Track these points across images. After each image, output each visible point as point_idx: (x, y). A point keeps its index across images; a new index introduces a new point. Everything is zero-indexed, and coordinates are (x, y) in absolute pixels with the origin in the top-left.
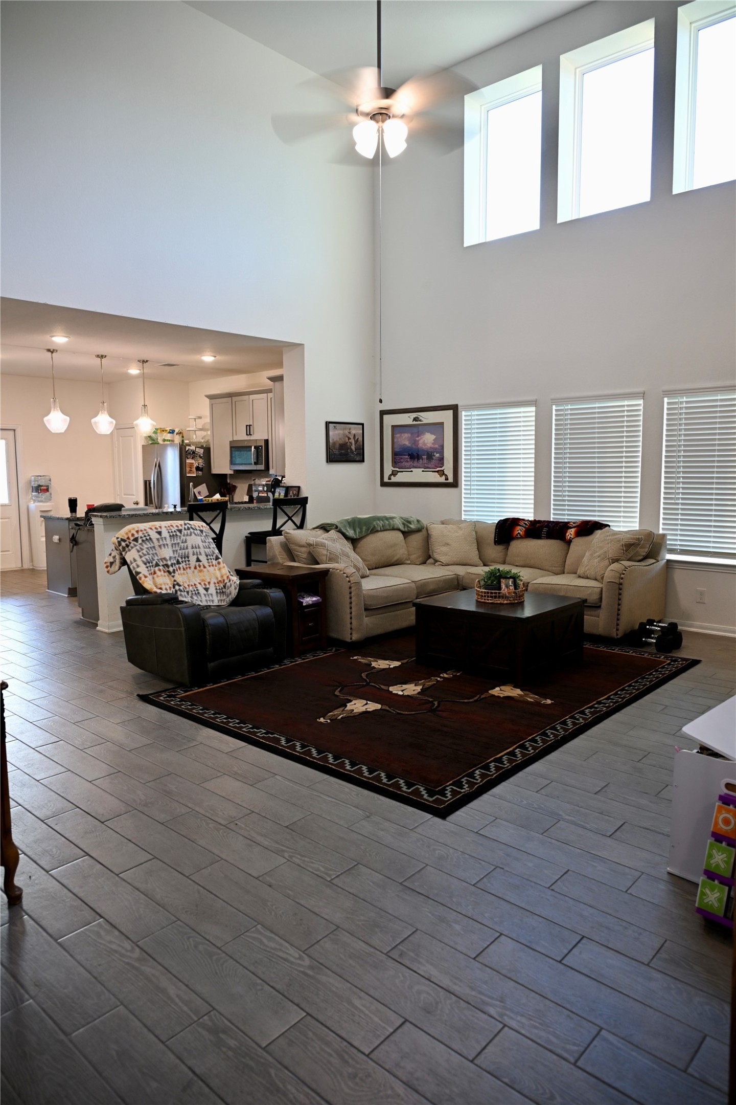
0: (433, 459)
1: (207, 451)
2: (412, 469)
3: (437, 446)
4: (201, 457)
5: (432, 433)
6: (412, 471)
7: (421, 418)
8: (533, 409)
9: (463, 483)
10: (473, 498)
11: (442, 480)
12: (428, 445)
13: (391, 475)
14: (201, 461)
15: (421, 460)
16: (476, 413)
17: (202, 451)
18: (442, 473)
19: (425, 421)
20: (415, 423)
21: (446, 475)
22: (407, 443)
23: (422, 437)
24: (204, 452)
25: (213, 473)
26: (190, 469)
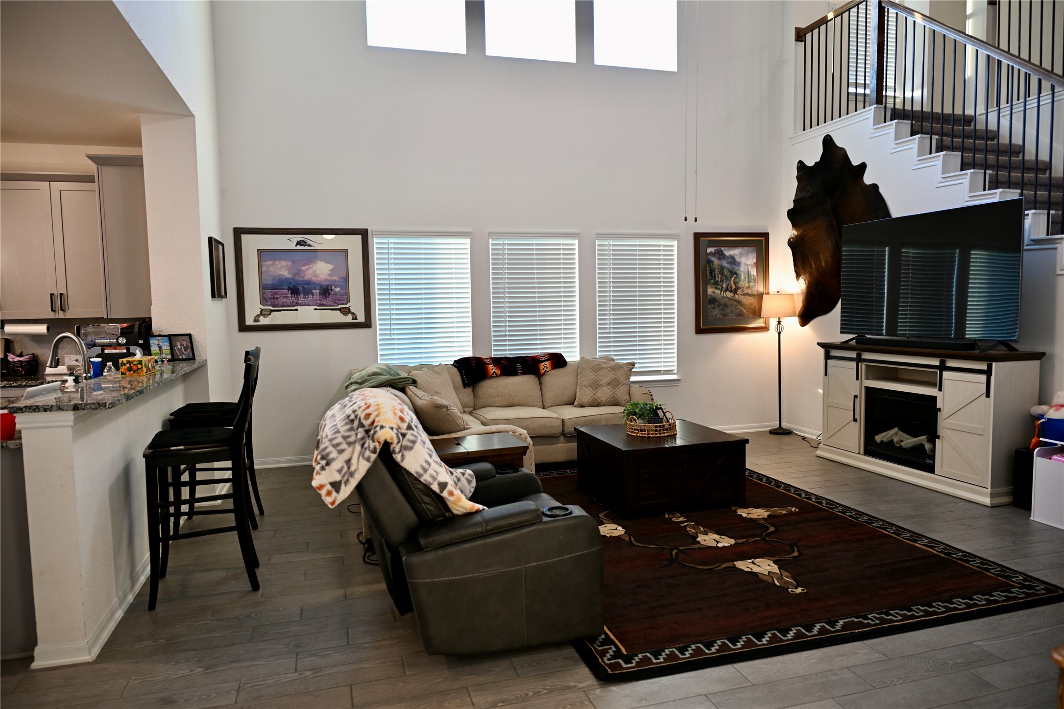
0: (330, 294)
2: (296, 308)
3: (336, 278)
5: (326, 262)
6: (297, 310)
7: (310, 242)
8: (468, 241)
9: (378, 322)
10: (394, 339)
11: (348, 319)
12: (321, 276)
13: (258, 316)
15: (310, 296)
16: (392, 240)
18: (346, 311)
19: (317, 247)
20: (299, 247)
21: (353, 314)
22: (286, 274)
23: (311, 266)
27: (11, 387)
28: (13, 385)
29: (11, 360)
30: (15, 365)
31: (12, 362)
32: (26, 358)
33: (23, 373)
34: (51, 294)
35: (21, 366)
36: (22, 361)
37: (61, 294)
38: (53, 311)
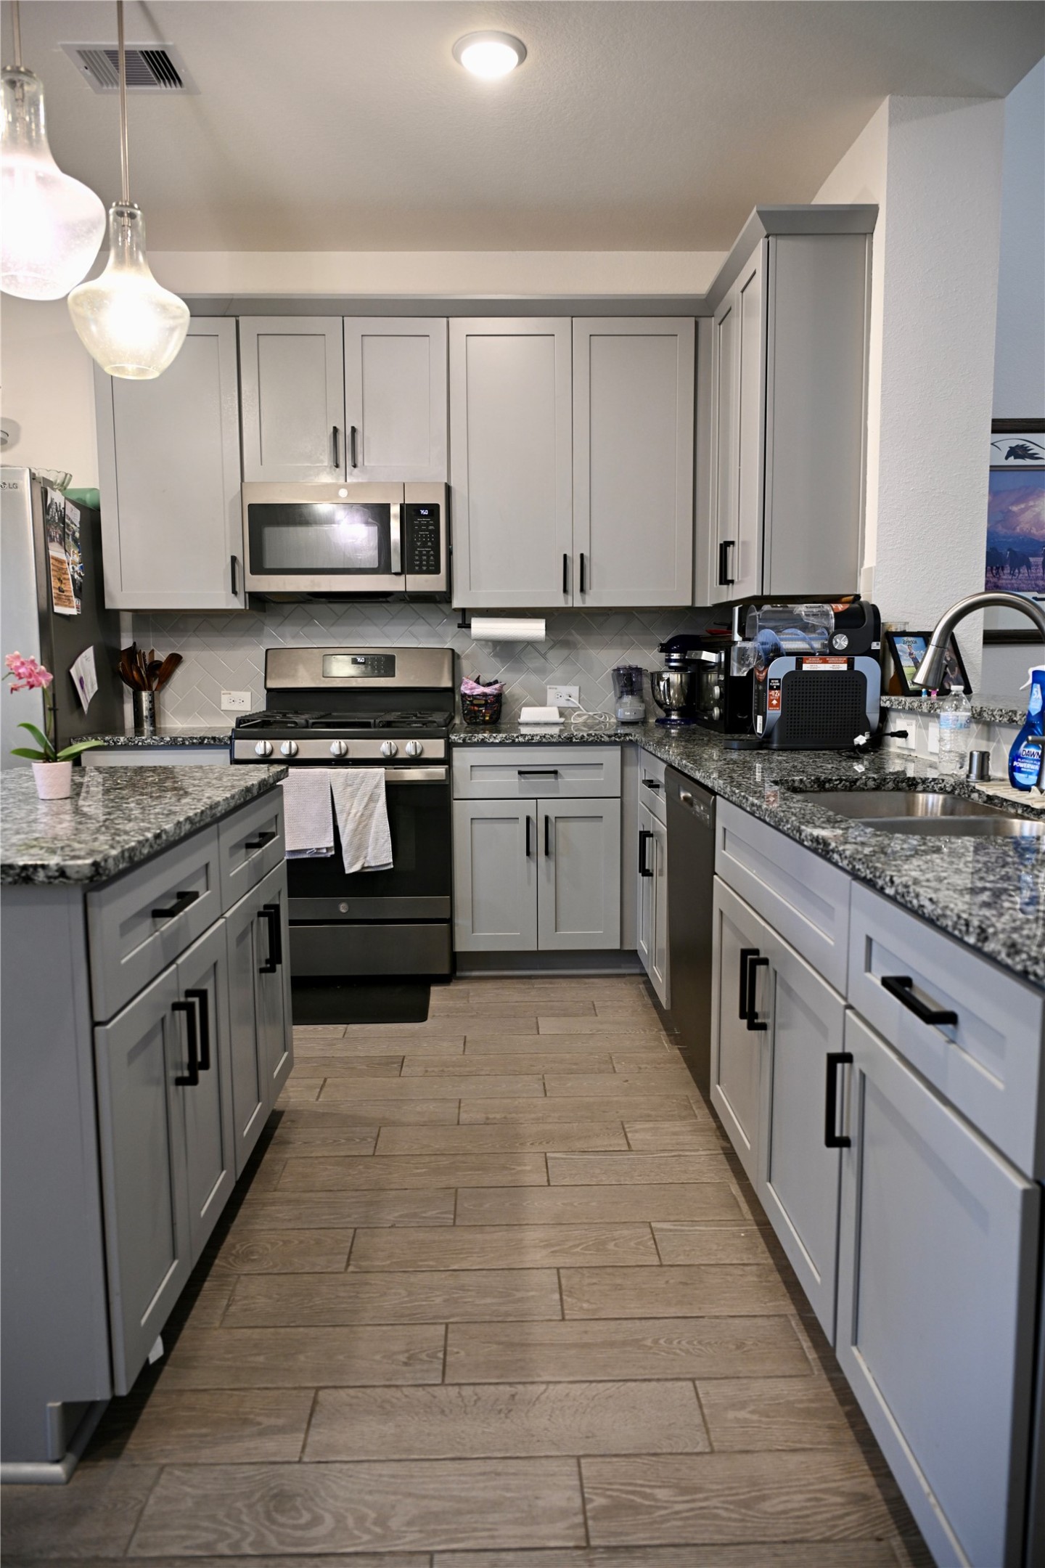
1: (92, 517)
4: (76, 542)
7: (1036, 450)
14: (77, 556)
15: (1024, 570)
17: (74, 516)
20: (1012, 462)
23: (1031, 503)
24: (80, 523)
25: (108, 605)
26: (59, 585)
27: (483, 743)
29: (468, 692)
30: (475, 702)
31: (469, 696)
32: (496, 689)
33: (487, 718)
34: (565, 556)
35: (486, 705)
36: (485, 695)
37: (582, 556)
38: (565, 591)
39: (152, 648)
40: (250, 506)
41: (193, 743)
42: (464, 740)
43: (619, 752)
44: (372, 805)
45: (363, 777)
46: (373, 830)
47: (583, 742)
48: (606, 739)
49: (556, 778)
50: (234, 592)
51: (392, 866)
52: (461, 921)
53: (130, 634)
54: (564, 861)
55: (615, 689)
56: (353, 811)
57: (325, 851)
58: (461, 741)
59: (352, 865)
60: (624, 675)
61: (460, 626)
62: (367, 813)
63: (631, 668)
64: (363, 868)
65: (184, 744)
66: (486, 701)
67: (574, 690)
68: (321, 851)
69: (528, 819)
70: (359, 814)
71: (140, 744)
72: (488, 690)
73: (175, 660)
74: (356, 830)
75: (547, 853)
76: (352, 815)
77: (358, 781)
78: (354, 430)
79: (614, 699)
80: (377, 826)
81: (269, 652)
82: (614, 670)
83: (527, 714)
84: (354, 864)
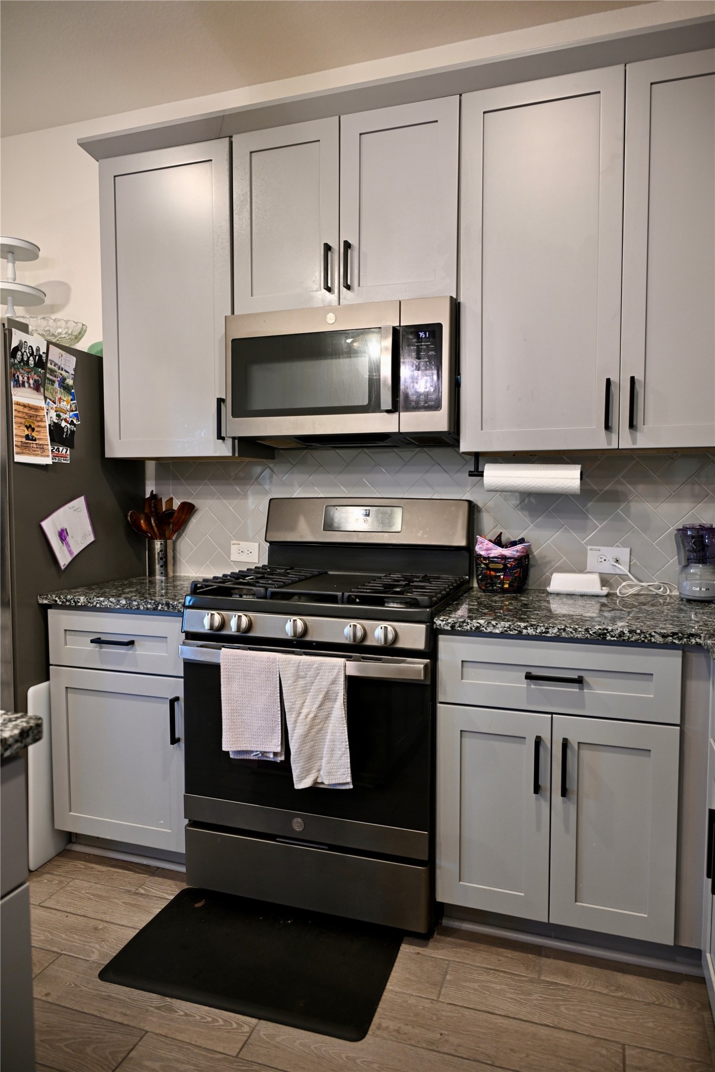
1: (92, 367)
4: (66, 388)
14: (66, 403)
17: (69, 364)
24: (75, 370)
25: (108, 455)
26: (27, 432)
27: (479, 633)
28: (525, 631)
29: (483, 553)
30: (491, 566)
31: (485, 558)
32: (517, 551)
33: (506, 586)
34: (608, 381)
35: (505, 569)
36: (504, 558)
37: (633, 379)
38: (607, 427)
39: (172, 496)
40: (233, 340)
41: (148, 609)
42: (453, 627)
43: (680, 660)
44: (328, 705)
45: (318, 669)
46: (329, 737)
47: (622, 641)
48: (659, 639)
49: (582, 689)
50: (220, 437)
51: (351, 787)
52: (446, 863)
53: (153, 482)
54: (589, 805)
55: (679, 554)
56: (305, 711)
57: (271, 756)
58: (449, 628)
59: (302, 779)
60: (693, 537)
61: (471, 474)
62: (322, 714)
63: (702, 528)
64: (316, 782)
65: (138, 608)
66: (505, 565)
67: (624, 553)
68: (268, 755)
69: (538, 742)
70: (311, 715)
71: (98, 605)
72: (507, 552)
73: (188, 509)
74: (306, 735)
75: (564, 792)
76: (302, 716)
77: (311, 673)
78: (347, 245)
79: (678, 568)
80: (333, 733)
81: (272, 501)
82: (679, 530)
83: (559, 582)
84: (305, 778)
